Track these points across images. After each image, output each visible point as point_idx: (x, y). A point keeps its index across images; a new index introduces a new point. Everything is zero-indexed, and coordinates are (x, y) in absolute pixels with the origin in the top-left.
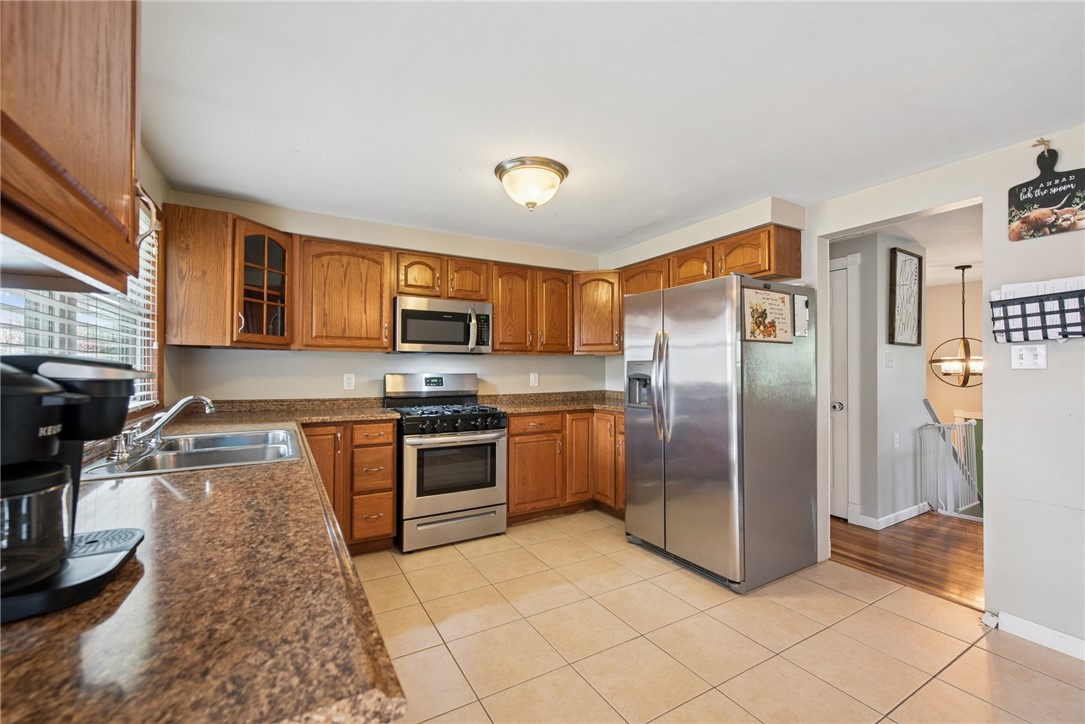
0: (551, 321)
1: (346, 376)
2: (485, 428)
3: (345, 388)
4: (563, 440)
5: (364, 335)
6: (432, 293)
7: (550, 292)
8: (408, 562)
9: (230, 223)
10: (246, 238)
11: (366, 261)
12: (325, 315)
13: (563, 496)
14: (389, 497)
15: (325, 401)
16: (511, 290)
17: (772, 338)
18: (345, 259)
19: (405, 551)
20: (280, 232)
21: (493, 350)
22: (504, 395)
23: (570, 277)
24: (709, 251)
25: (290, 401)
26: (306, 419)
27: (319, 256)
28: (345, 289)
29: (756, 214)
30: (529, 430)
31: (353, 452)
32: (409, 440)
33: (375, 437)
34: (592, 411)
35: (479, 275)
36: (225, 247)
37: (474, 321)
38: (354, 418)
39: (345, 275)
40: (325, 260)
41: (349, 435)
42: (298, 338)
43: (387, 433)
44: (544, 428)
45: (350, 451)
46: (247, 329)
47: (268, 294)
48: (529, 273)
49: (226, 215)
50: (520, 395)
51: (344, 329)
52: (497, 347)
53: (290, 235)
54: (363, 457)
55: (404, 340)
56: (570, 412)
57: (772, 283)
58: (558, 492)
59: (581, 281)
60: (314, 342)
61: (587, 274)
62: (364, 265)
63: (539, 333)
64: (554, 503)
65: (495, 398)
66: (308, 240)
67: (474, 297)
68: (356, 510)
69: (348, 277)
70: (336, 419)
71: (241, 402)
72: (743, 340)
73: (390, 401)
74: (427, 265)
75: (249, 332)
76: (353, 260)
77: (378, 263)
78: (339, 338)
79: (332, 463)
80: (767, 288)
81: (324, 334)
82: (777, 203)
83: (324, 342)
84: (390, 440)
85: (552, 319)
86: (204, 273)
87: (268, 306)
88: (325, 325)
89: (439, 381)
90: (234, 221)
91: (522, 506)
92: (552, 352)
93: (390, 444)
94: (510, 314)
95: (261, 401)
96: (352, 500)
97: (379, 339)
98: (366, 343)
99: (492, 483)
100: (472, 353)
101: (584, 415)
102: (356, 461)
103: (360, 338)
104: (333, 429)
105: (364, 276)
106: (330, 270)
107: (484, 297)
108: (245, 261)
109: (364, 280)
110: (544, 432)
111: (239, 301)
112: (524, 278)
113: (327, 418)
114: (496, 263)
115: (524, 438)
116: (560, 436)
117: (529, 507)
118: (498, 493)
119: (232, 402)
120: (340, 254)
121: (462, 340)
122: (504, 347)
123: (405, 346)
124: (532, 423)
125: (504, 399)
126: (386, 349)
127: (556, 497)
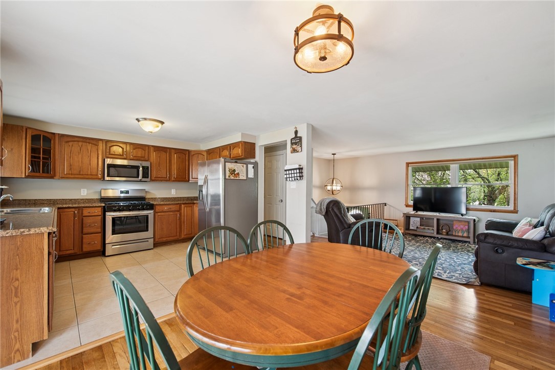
0: (178, 169)
1: (82, 190)
2: (143, 209)
3: (82, 194)
4: (180, 214)
5: (89, 173)
6: (122, 157)
7: (179, 158)
8: (107, 260)
9: (24, 130)
10: (32, 136)
11: (90, 144)
12: (71, 165)
13: (180, 236)
14: (100, 236)
15: (72, 200)
16: (160, 157)
17: (237, 178)
18: (80, 144)
19: (106, 255)
20: (49, 132)
21: (151, 180)
23: (187, 152)
24: (229, 147)
25: (55, 200)
26: (60, 206)
27: (68, 142)
28: (80, 156)
29: (236, 138)
30: (165, 210)
31: (82, 219)
32: (107, 214)
33: (93, 213)
34: (194, 203)
35: (145, 151)
36: (22, 139)
37: (141, 169)
38: (83, 205)
39: (80, 150)
40: (71, 144)
41: (81, 212)
42: (57, 174)
43: (98, 211)
44: (171, 210)
45: (81, 218)
46: (33, 171)
47: (43, 157)
48: (168, 150)
49: (22, 127)
51: (80, 171)
52: (153, 179)
53: (54, 134)
54: (87, 221)
55: (108, 176)
56: (183, 204)
57: (238, 161)
58: (178, 234)
59: (192, 154)
60: (65, 176)
61: (194, 151)
62: (89, 146)
63: (173, 173)
64: (175, 238)
65: (155, 199)
66: (62, 136)
67: (142, 159)
68: (84, 241)
69: (82, 151)
70: (74, 206)
71: (30, 200)
72: (225, 179)
73: (103, 200)
74: (120, 146)
75: (34, 172)
76: (84, 143)
77: (96, 145)
78: (78, 174)
79: (73, 223)
80: (236, 162)
81: (70, 173)
82: (243, 135)
83: (70, 176)
84: (100, 214)
85: (179, 168)
86: (12, 149)
87: (43, 162)
88: (71, 169)
89: (127, 192)
90: (26, 129)
91: (161, 239)
92: (179, 181)
93: (100, 216)
94: (159, 166)
95: (40, 200)
96: (82, 237)
97: (97, 175)
98: (90, 177)
99: (147, 230)
100: (140, 181)
101: (192, 205)
102: (84, 222)
103: (88, 175)
104: (73, 210)
105: (89, 150)
106: (73, 147)
107: (147, 159)
108: (32, 144)
109: (89, 152)
110: (171, 211)
111: (28, 161)
112: (166, 152)
113: (71, 206)
114: (153, 146)
115: (162, 214)
116: (179, 213)
117: (164, 239)
118: (149, 234)
119: (26, 200)
120: (78, 141)
121: (136, 176)
122: (157, 179)
123: (107, 178)
124: (166, 208)
125: (159, 199)
126: (100, 179)
127: (177, 236)
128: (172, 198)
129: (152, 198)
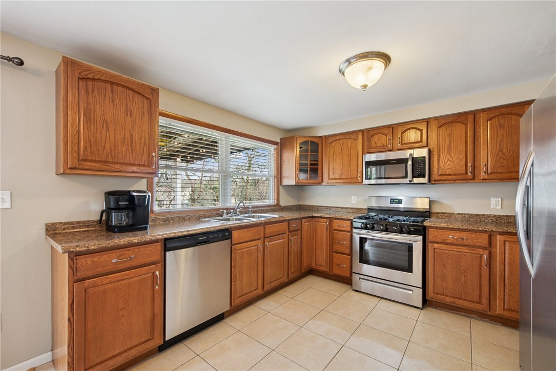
3: (353, 203)
6: (385, 149)
8: (349, 294)
9: (295, 139)
10: (301, 143)
11: (350, 140)
12: (334, 169)
15: (343, 208)
18: (341, 142)
20: (317, 137)
21: (430, 180)
22: (459, 214)
27: (331, 143)
28: (341, 156)
30: (449, 240)
32: (354, 231)
33: (342, 227)
38: (333, 216)
39: (342, 149)
40: (333, 144)
41: (332, 224)
43: (347, 226)
47: (310, 163)
50: (477, 215)
51: (341, 175)
52: (434, 178)
53: (321, 137)
55: (366, 179)
58: (484, 299)
60: (330, 181)
62: (349, 142)
63: (483, 162)
64: (478, 306)
66: (326, 137)
67: (416, 146)
70: (326, 216)
71: (315, 206)
73: (370, 210)
76: (345, 141)
77: (356, 139)
78: (339, 179)
79: (325, 236)
83: (333, 181)
84: (349, 229)
87: (310, 168)
89: (400, 201)
92: (500, 179)
96: (333, 255)
97: (357, 178)
98: (350, 181)
99: (409, 270)
100: (412, 183)
103: (348, 178)
104: (325, 220)
105: (349, 148)
106: (335, 148)
107: (425, 144)
108: (300, 152)
109: (350, 150)
110: (464, 246)
111: (297, 168)
113: (323, 215)
115: (443, 246)
118: (413, 277)
119: (313, 206)
120: (340, 139)
122: (444, 178)
123: (366, 182)
124: (451, 236)
125: (459, 216)
126: (360, 183)
127: (480, 303)
128: (490, 216)
129: (444, 213)
